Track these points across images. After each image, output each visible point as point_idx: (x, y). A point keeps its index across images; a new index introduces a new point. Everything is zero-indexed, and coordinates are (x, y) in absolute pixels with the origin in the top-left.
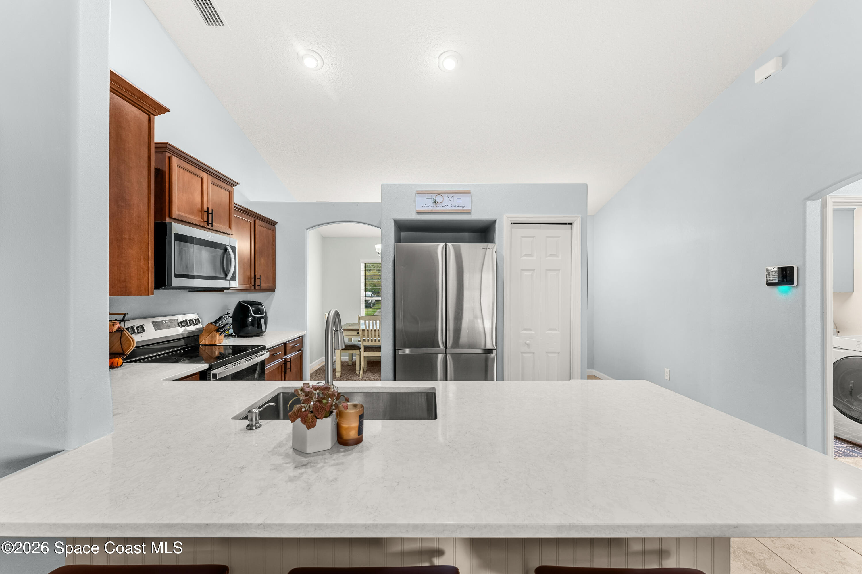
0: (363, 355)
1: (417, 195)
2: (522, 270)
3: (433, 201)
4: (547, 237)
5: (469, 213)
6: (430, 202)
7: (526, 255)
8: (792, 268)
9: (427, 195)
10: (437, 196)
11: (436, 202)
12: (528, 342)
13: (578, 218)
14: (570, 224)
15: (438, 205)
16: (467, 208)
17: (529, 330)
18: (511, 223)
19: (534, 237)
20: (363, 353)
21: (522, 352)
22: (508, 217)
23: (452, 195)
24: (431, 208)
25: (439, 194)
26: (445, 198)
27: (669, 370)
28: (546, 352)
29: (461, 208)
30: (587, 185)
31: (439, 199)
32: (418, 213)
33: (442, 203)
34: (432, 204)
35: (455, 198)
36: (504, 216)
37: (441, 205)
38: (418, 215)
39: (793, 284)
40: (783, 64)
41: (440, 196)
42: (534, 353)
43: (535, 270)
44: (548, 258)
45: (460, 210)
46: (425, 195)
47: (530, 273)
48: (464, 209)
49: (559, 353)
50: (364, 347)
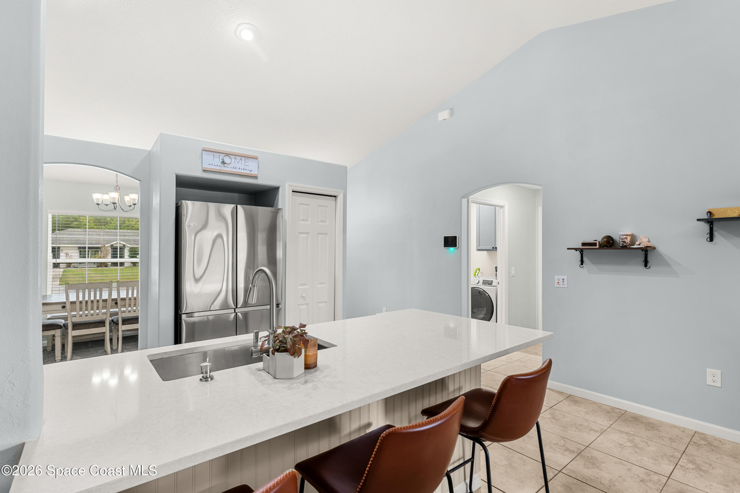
0: (72, 334)
1: (203, 152)
2: (300, 233)
3: (221, 161)
4: (319, 206)
5: (256, 177)
6: (218, 161)
7: (303, 220)
8: (456, 237)
9: (215, 153)
10: (226, 156)
11: (223, 163)
12: (304, 295)
13: (341, 193)
14: (335, 196)
15: (226, 165)
16: (254, 173)
17: (305, 285)
18: (293, 191)
19: (309, 205)
20: (71, 332)
21: (299, 305)
22: (290, 186)
23: (241, 158)
24: (218, 168)
25: (227, 155)
26: (233, 160)
27: (386, 308)
28: (317, 303)
29: (248, 172)
30: (347, 167)
31: (227, 160)
32: (204, 171)
33: (230, 164)
34: (219, 164)
35: (243, 162)
36: (287, 184)
37: (230, 166)
38: (204, 173)
39: (456, 247)
40: (452, 114)
41: (229, 157)
42: (308, 304)
43: (309, 233)
44: (319, 223)
45: (248, 173)
46: (213, 153)
47: (305, 236)
48: (252, 173)
49: (326, 302)
50: (73, 323)
